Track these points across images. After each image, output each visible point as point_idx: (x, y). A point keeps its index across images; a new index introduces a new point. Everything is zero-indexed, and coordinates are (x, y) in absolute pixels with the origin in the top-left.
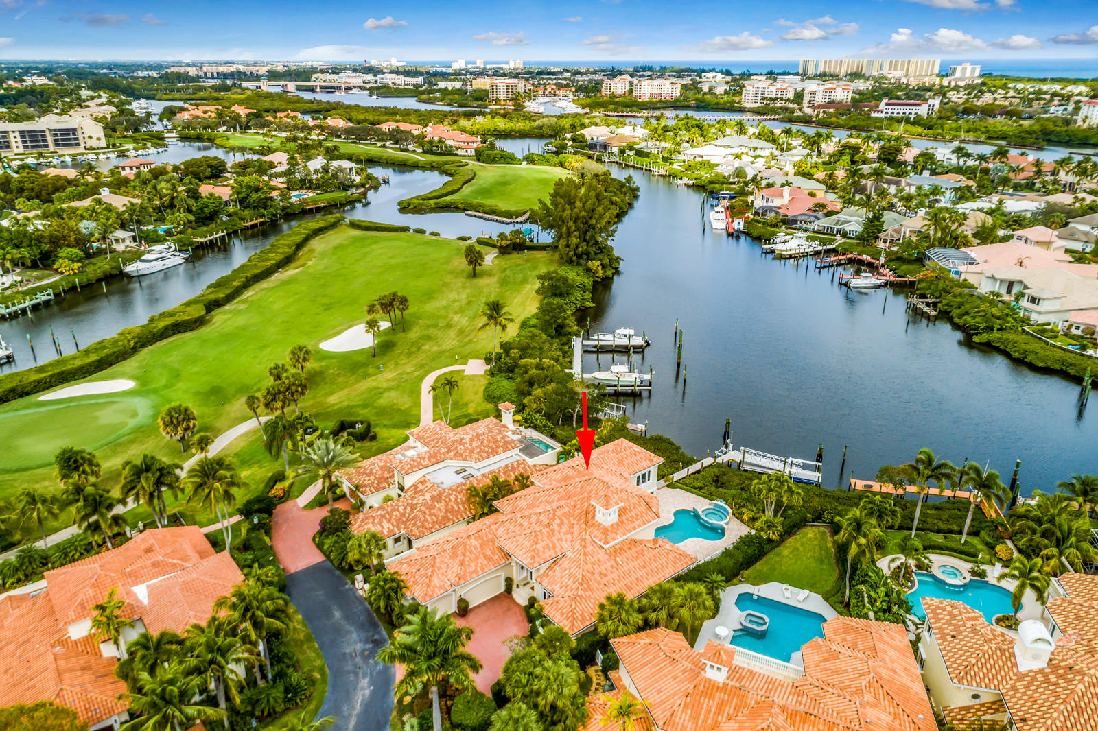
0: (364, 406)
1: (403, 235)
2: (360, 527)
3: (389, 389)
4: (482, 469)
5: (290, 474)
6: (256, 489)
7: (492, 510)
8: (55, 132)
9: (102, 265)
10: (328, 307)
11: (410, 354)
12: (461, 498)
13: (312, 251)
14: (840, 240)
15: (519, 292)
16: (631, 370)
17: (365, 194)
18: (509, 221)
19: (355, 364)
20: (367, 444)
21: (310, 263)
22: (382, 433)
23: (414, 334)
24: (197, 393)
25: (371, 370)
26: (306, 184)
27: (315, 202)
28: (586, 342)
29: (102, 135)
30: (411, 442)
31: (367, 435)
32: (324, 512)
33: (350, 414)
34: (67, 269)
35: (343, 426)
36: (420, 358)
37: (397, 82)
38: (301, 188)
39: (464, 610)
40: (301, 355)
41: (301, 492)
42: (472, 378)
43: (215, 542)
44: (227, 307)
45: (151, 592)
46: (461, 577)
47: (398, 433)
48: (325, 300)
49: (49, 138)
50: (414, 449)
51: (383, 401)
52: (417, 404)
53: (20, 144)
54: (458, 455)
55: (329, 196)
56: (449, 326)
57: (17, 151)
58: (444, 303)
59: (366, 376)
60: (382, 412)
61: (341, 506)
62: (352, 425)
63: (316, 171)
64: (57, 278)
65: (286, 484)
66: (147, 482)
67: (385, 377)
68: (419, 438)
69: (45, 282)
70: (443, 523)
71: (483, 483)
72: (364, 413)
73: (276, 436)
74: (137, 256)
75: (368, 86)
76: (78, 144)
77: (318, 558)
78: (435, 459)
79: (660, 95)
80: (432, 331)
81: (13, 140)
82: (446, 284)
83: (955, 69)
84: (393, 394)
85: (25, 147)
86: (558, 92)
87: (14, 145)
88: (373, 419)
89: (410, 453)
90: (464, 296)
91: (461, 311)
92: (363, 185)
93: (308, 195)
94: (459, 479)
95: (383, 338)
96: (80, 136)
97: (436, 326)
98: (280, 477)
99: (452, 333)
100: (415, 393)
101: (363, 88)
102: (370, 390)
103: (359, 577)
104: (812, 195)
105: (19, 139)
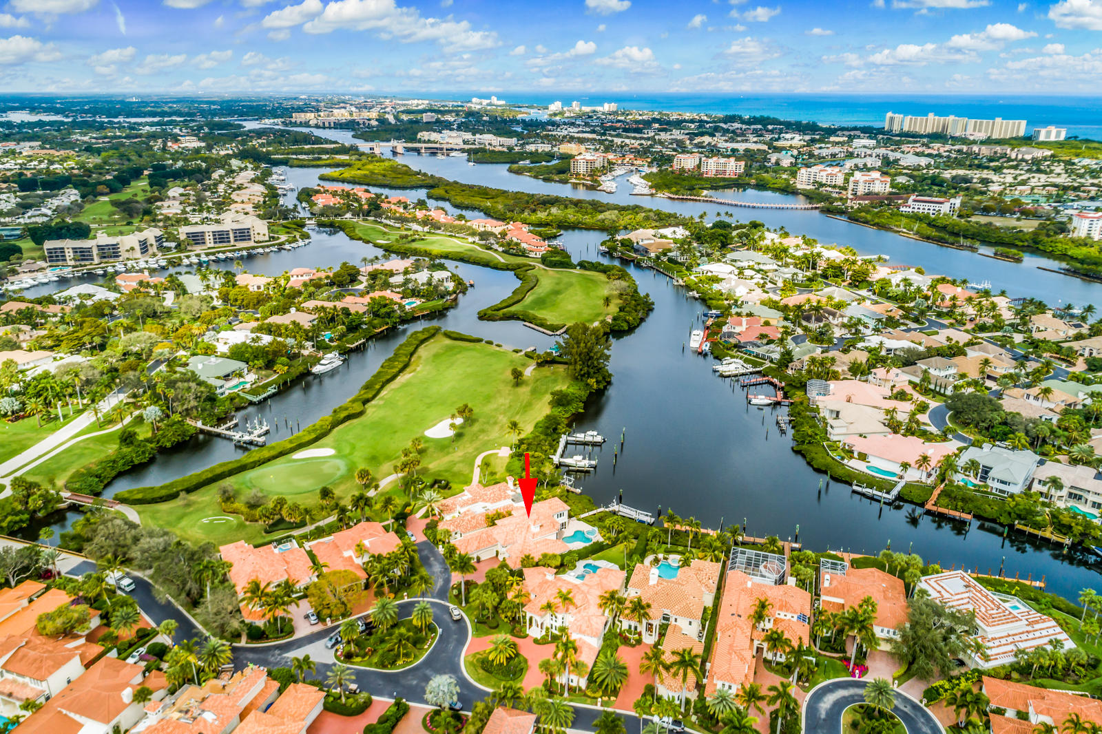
0: (446, 471)
1: (478, 345)
2: (441, 527)
3: (459, 462)
4: (493, 507)
5: (413, 503)
6: (399, 510)
7: (494, 524)
8: (235, 231)
9: (298, 369)
10: (429, 406)
11: (472, 441)
12: (484, 518)
13: (420, 357)
14: (768, 364)
15: (540, 399)
16: (584, 459)
17: (456, 299)
18: (551, 333)
19: (443, 446)
20: (446, 491)
21: (418, 369)
22: (454, 486)
23: (476, 427)
24: (366, 459)
25: (451, 450)
26: (415, 293)
27: (421, 310)
28: (569, 438)
29: (266, 232)
30: (466, 492)
31: (447, 487)
32: (428, 521)
33: (439, 475)
34: (281, 369)
35: (436, 482)
36: (477, 444)
37: (494, 143)
38: (412, 297)
39: (479, 560)
40: (417, 441)
41: (417, 512)
42: (502, 458)
43: (386, 529)
44: (373, 402)
45: (370, 542)
46: (478, 548)
47: (460, 486)
48: (428, 401)
49: (231, 235)
50: (467, 495)
51: (455, 469)
52: (472, 472)
53: (212, 241)
54: (484, 500)
55: (431, 304)
56: (495, 423)
57: (209, 245)
58: (495, 406)
59: (448, 453)
60: (455, 475)
61: (435, 518)
62: (440, 482)
63: (423, 285)
64: (276, 376)
65: (411, 508)
66: (361, 503)
67: (458, 454)
68: (469, 491)
69: (270, 379)
70: (474, 528)
71: (491, 513)
72: (447, 476)
73: (407, 484)
74: (317, 361)
75: (467, 147)
76: (250, 239)
77: (425, 539)
78: (474, 501)
79: (725, 172)
80: (486, 427)
81: (207, 238)
82: (499, 391)
83: (1039, 132)
84: (461, 465)
85: (215, 243)
86: (635, 162)
87: (208, 241)
88: (450, 479)
89: (465, 498)
90: (508, 401)
91: (504, 413)
92: (455, 292)
93: (417, 302)
94: (483, 511)
95: (457, 431)
96: (252, 233)
97: (488, 423)
98: (408, 505)
99: (497, 428)
100: (472, 465)
101: (463, 151)
102: (450, 462)
103: (441, 546)
104: (767, 324)
105: (211, 237)
